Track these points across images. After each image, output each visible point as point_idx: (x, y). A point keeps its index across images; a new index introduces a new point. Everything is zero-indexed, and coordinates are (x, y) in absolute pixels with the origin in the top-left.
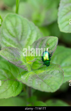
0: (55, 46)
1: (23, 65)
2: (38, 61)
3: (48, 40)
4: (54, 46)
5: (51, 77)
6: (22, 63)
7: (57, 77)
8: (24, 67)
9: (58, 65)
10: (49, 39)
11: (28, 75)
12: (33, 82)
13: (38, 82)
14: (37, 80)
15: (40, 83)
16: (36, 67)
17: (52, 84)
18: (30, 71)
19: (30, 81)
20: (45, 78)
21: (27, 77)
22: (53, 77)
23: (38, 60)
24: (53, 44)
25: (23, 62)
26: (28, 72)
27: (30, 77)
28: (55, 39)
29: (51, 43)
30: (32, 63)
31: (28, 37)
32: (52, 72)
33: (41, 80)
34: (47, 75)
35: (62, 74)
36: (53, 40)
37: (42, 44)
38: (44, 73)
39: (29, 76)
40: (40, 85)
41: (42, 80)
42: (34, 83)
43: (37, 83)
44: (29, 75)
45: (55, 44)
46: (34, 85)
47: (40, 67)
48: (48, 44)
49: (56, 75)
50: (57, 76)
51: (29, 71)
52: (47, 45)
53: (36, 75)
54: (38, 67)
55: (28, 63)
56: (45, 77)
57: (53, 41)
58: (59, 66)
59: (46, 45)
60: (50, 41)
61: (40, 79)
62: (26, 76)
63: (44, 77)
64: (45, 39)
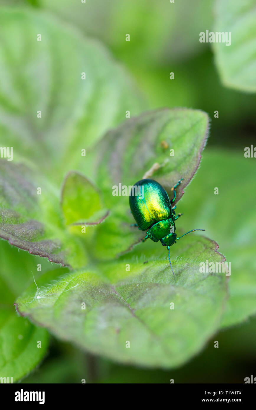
0: (196, 151)
1: (46, 239)
2: (117, 222)
3: (165, 126)
4: (190, 154)
5: (171, 297)
6: (42, 232)
7: (196, 295)
8: (50, 249)
9: (207, 242)
10: (170, 121)
11: (67, 288)
12: (86, 318)
13: (111, 319)
14: (102, 311)
15: (117, 325)
16: (110, 247)
17: (172, 327)
18: (83, 269)
19: (73, 313)
20: (145, 299)
21: (62, 294)
22: (178, 295)
23: (117, 216)
24: (187, 144)
25: (50, 226)
26: (73, 271)
27: (76, 297)
28: (198, 122)
29: (178, 139)
30: (92, 233)
31: (79, 112)
32: (176, 270)
33: (124, 311)
34: (157, 285)
35: (221, 283)
36: (186, 124)
37: (139, 145)
38: (141, 277)
39: (71, 292)
40: (119, 331)
41: (132, 311)
42: (90, 323)
43: (103, 325)
44: (72, 288)
45: (195, 145)
46: (89, 333)
47: (124, 248)
48: (163, 145)
49: (194, 285)
50: (199, 289)
51: (77, 270)
52: (159, 147)
53: (106, 286)
54: (118, 251)
55: (72, 230)
56: (143, 295)
57: (187, 131)
58: (211, 245)
59: (153, 147)
60: (173, 130)
61: (123, 305)
62: (59, 293)
63: (140, 298)
64: (152, 120)
